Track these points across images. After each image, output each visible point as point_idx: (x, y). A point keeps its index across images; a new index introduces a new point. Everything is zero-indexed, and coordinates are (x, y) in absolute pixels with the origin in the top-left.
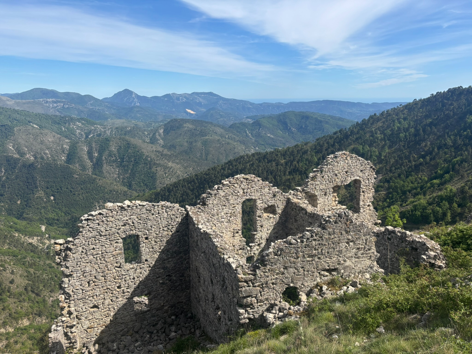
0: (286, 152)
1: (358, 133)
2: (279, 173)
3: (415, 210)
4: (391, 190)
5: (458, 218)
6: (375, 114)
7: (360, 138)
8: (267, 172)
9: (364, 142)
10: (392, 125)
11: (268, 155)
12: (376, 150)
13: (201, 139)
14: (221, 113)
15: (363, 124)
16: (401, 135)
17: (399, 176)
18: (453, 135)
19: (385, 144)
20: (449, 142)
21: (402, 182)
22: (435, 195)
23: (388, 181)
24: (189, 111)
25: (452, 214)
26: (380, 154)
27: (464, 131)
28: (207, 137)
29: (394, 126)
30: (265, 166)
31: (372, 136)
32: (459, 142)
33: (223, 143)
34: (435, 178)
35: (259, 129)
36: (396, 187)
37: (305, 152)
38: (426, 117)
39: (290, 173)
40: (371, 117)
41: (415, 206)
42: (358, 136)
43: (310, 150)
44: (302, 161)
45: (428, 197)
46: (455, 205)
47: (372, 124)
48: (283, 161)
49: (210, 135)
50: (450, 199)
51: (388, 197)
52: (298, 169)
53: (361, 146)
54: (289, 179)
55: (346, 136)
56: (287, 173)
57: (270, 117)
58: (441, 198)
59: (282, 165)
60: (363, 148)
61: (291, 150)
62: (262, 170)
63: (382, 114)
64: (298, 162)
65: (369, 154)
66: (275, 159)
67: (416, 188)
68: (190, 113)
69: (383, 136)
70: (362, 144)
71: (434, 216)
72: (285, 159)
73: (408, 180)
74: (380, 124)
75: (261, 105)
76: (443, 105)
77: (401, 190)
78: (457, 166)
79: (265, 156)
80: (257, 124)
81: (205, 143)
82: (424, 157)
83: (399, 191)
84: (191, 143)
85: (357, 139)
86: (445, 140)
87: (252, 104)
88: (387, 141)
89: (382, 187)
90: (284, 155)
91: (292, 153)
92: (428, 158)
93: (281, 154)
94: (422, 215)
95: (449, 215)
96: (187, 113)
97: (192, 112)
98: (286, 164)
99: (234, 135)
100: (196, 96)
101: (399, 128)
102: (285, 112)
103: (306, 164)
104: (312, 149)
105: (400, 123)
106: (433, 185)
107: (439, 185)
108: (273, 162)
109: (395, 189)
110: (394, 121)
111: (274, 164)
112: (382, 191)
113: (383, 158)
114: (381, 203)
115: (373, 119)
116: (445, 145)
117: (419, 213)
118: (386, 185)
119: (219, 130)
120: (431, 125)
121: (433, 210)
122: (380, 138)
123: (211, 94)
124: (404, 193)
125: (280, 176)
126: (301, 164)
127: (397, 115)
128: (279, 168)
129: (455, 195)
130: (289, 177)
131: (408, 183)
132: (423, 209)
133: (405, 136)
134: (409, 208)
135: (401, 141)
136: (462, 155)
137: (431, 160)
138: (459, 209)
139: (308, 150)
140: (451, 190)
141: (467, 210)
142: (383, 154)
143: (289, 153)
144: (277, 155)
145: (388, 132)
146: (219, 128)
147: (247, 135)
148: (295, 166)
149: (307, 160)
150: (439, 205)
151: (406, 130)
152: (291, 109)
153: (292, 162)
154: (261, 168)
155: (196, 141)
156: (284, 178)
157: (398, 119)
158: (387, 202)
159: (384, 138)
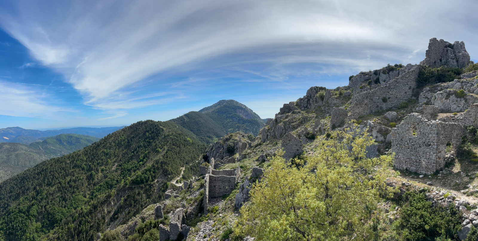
0: (69, 156)
1: (103, 143)
2: (67, 169)
3: (137, 178)
4: (123, 170)
5: (154, 178)
6: (110, 134)
7: (105, 146)
8: (60, 169)
9: (107, 148)
10: (118, 139)
11: (60, 159)
12: (113, 151)
13: (14, 154)
14: (24, 138)
15: (105, 139)
16: (122, 143)
17: (125, 163)
18: (143, 141)
19: (116, 148)
20: (142, 144)
21: (126, 165)
22: (143, 169)
23: (120, 166)
24: (5, 138)
25: (151, 177)
26: (115, 153)
27: (146, 139)
28: (18, 152)
29: (119, 138)
30: (59, 166)
31: (110, 144)
32: (146, 144)
33: (27, 154)
34: (140, 161)
35: (46, 145)
36: (125, 168)
37: (80, 155)
38: (131, 134)
39: (73, 168)
40: (108, 135)
41: (137, 176)
42: (104, 145)
43: (81, 154)
44: (78, 160)
45: (141, 171)
46: (152, 172)
47: (109, 139)
48: (68, 162)
49: (20, 150)
50: (149, 170)
51: (122, 174)
52: (77, 165)
53: (106, 150)
54: (73, 171)
55: (98, 146)
56: (72, 168)
57: (52, 138)
58: (146, 170)
59: (68, 164)
60: (107, 151)
61: (72, 155)
62: (58, 168)
63: (113, 134)
64: (76, 161)
65: (110, 153)
66: (64, 161)
67: (133, 168)
68: (6, 139)
69: (115, 144)
70: (106, 149)
71: (145, 179)
72: (69, 160)
73: (129, 164)
74: (113, 138)
75: (46, 132)
76: (137, 129)
77: (127, 169)
78: (147, 155)
79: (58, 160)
80: (45, 142)
81: (17, 156)
82: (133, 152)
83: (126, 170)
84: (8, 156)
85: (103, 146)
86: (140, 143)
87: (40, 131)
88: (117, 146)
89: (118, 169)
90: (69, 158)
91: (73, 157)
92: (135, 152)
93: (67, 158)
94: (141, 180)
95: (150, 177)
96: (4, 139)
97: (7, 138)
98: (70, 163)
99: (33, 149)
100: (9, 130)
101: (121, 140)
102: (60, 135)
103: (80, 162)
104: (82, 153)
105: (121, 137)
106: (140, 165)
107: (143, 164)
108: (63, 163)
109: (124, 169)
110: (118, 137)
111: (64, 164)
112: (119, 171)
113: (116, 154)
114: (119, 177)
115: (109, 136)
116: (141, 146)
117: (139, 179)
118: (120, 167)
119: (24, 147)
120: (133, 137)
121: (144, 176)
122: (113, 145)
123: (18, 127)
124: (129, 170)
125: (68, 170)
126: (78, 162)
127: (119, 134)
128: (67, 166)
129: (151, 168)
130: (73, 170)
131: (129, 165)
132: (140, 177)
133: (124, 143)
134: (135, 177)
135: (123, 146)
136: (148, 150)
137: (136, 153)
138: (154, 174)
139: (80, 154)
140: (149, 166)
141: (156, 174)
142: (116, 152)
143: (71, 157)
144: (65, 158)
145: (117, 142)
146: (24, 146)
147: (40, 149)
148: (75, 163)
149: (81, 159)
150: (146, 174)
151: (124, 140)
152: (62, 133)
153: (73, 161)
154: (57, 167)
155: (11, 155)
156: (70, 171)
157: (120, 136)
158: (122, 176)
159: (115, 145)
